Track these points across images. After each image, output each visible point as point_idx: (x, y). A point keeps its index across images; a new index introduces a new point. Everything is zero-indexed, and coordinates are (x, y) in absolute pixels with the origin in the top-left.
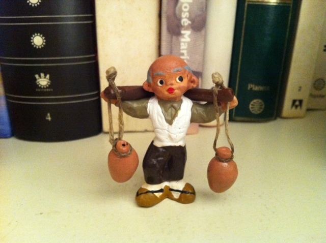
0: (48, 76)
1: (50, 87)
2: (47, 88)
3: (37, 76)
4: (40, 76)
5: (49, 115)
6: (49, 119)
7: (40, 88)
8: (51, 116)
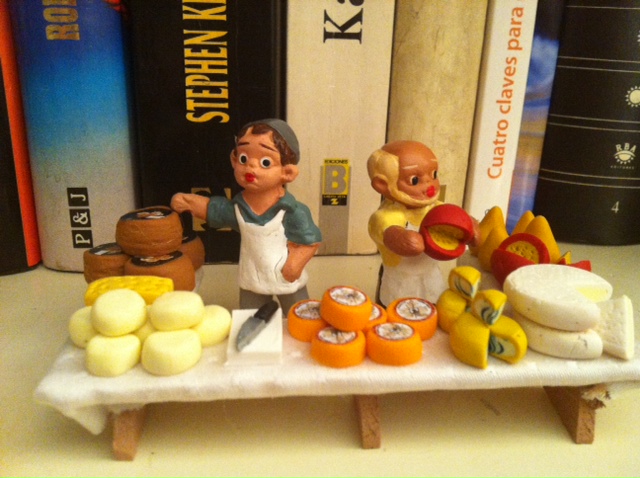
0: (634, 148)
1: (633, 163)
2: (628, 164)
3: (618, 147)
4: (623, 148)
5: (617, 204)
6: (617, 210)
7: (618, 164)
8: (620, 207)
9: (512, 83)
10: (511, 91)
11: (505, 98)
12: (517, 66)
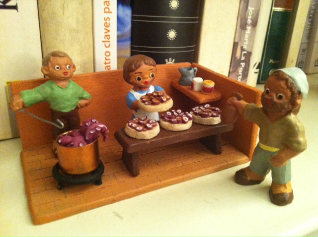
0: (174, 60)
3: (166, 61)
9: (109, 31)
10: (109, 35)
11: (107, 40)
12: (110, 22)
